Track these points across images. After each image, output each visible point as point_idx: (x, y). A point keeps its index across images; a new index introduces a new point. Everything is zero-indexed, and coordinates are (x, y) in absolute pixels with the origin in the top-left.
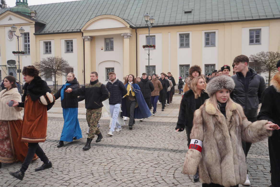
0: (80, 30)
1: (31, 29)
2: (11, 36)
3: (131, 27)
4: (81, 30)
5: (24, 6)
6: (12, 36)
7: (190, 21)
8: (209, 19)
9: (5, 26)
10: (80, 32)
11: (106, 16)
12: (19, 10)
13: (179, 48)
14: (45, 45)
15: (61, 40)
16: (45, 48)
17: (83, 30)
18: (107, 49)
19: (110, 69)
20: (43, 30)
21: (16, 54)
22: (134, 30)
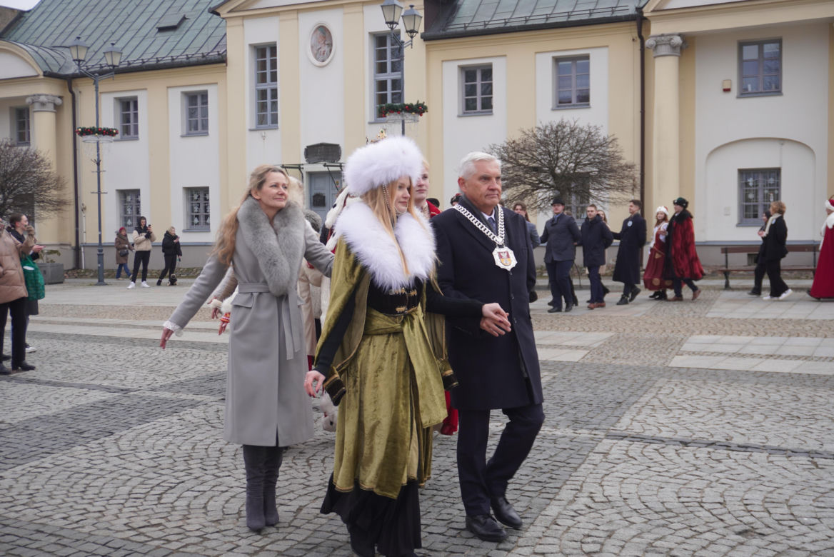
0: (639, 10)
2: (322, 50)
4: (644, 10)
6: (326, 48)
9: (298, 11)
14: (463, 77)
15: (539, 56)
16: (463, 92)
17: (653, 11)
18: (745, 88)
20: (454, 18)
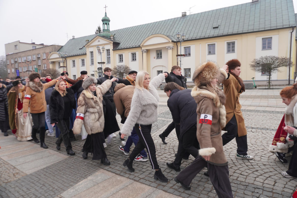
0: (140, 45)
1: (111, 47)
3: (173, 41)
5: (107, 32)
7: (216, 34)
8: (230, 32)
9: (96, 46)
10: (139, 47)
11: (156, 35)
12: (104, 35)
13: (208, 55)
14: (119, 56)
15: (129, 53)
16: (119, 59)
17: (142, 46)
18: (158, 58)
19: (160, 72)
21: (100, 64)
22: (176, 43)
